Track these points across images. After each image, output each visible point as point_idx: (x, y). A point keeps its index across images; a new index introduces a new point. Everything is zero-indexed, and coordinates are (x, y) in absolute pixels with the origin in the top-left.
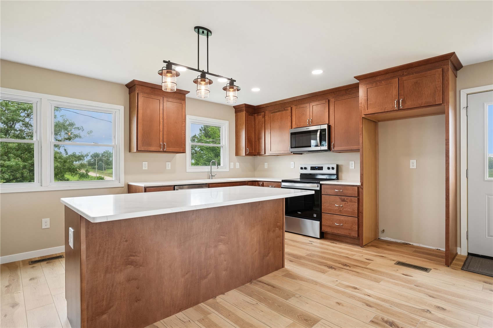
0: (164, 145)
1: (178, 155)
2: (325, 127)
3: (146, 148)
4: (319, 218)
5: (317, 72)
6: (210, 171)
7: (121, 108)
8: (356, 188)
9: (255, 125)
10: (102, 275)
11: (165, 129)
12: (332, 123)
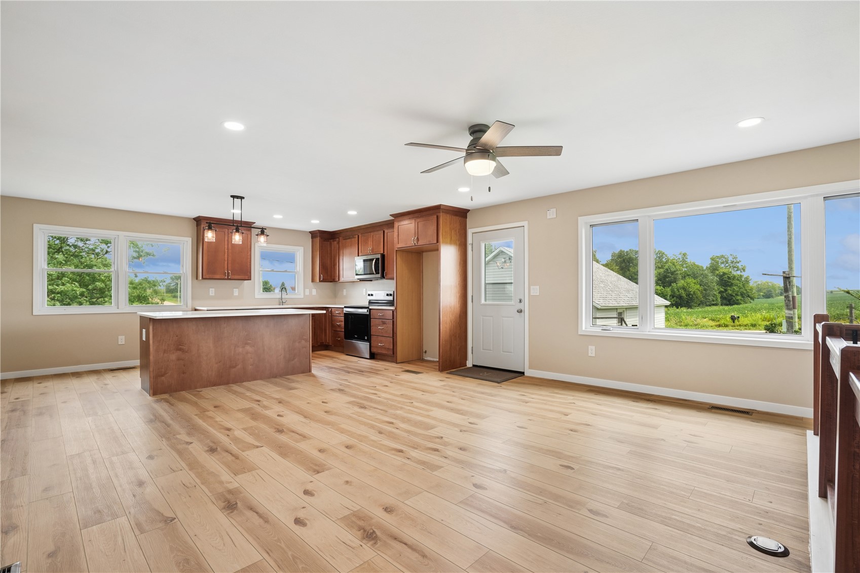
0: (228, 273)
1: (246, 281)
2: (379, 256)
3: (211, 276)
4: (369, 340)
5: (352, 213)
6: (280, 297)
7: (189, 240)
8: (391, 312)
9: (331, 250)
10: (162, 354)
11: (230, 259)
12: (385, 253)
